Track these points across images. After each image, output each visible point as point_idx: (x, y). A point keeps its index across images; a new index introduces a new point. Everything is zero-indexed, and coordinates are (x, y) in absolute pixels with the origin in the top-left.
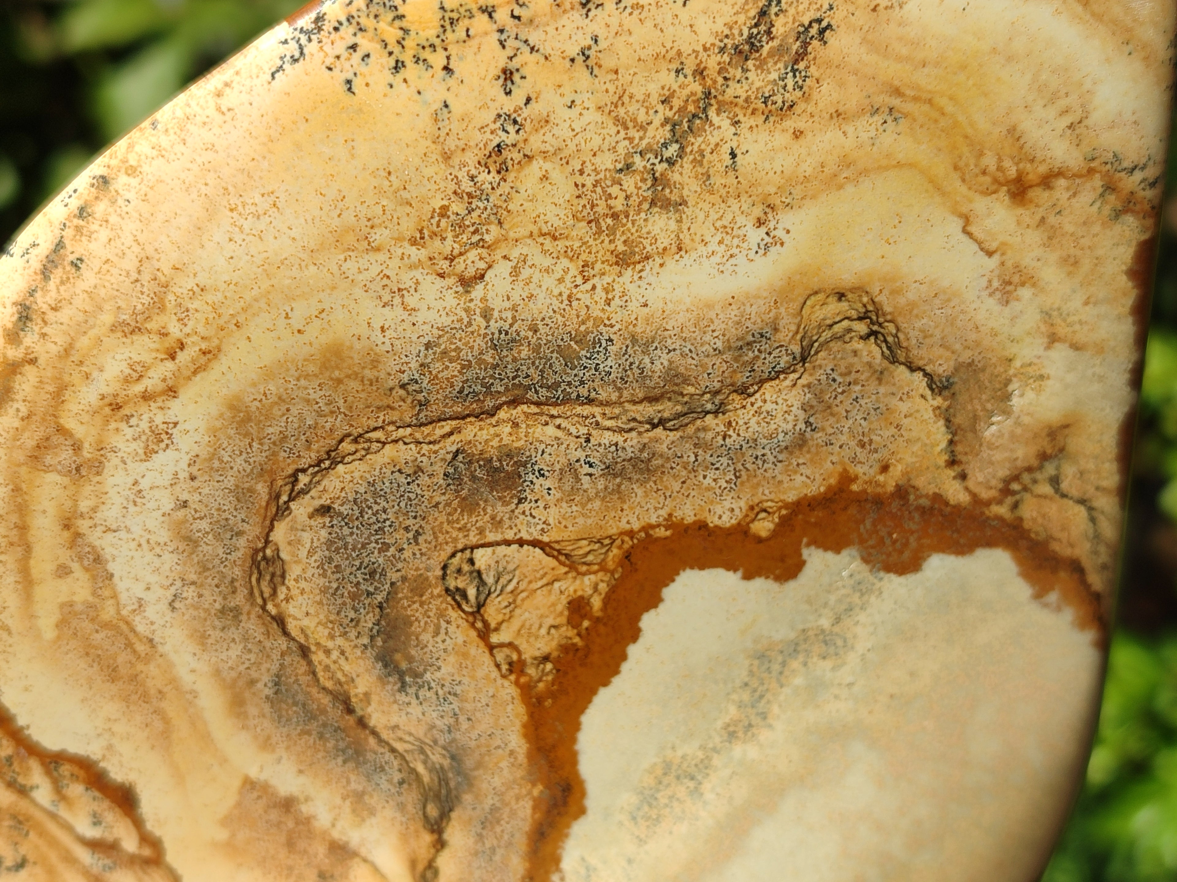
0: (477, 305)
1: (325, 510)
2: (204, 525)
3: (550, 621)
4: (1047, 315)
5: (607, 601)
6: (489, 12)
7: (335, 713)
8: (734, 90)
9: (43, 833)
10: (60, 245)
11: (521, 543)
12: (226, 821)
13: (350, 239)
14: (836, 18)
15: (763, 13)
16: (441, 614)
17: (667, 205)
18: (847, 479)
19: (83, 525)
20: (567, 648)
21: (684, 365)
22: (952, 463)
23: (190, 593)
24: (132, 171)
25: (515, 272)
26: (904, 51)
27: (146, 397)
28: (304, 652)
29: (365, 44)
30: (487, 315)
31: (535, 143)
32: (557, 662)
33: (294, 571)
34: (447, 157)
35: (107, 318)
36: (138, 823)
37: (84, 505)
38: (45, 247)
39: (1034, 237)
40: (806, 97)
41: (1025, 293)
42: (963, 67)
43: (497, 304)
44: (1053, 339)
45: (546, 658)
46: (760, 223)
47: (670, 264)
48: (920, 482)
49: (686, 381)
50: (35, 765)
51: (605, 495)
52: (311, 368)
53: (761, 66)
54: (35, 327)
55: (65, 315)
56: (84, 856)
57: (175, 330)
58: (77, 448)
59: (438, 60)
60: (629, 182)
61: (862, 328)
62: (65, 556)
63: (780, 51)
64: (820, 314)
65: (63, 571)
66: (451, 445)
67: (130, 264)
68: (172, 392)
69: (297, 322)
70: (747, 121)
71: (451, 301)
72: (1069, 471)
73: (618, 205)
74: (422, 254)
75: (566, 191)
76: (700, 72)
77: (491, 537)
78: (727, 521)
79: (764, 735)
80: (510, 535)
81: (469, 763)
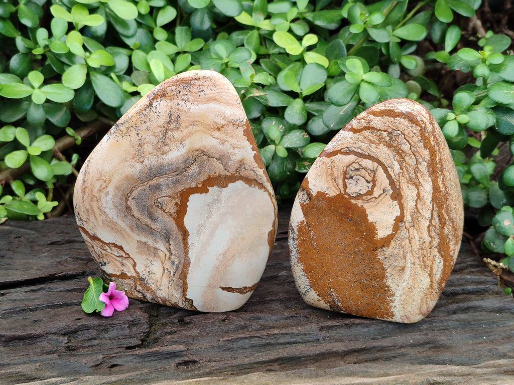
0: (144, 165)
1: (134, 198)
2: (117, 204)
3: (173, 207)
4: (231, 145)
5: (180, 202)
6: (132, 127)
7: (146, 227)
8: (170, 128)
9: (111, 256)
10: (86, 171)
11: (164, 197)
12: (137, 248)
13: (124, 161)
14: (181, 115)
15: (170, 117)
16: (156, 210)
17: (166, 145)
18: (210, 176)
19: (101, 208)
20: (177, 211)
21: (177, 166)
22: (226, 170)
23: (119, 214)
24: (92, 159)
25: (148, 159)
26: (192, 116)
27: (104, 188)
28: (139, 219)
29: (118, 135)
30: (146, 166)
31: (145, 142)
32: (176, 213)
33: (133, 208)
34: (133, 147)
35: (95, 179)
36: (124, 252)
37: (100, 205)
38: (84, 172)
39: (224, 135)
40: (181, 126)
41: (226, 143)
42: (202, 116)
43: (147, 164)
44: (234, 148)
45: (175, 213)
46: (181, 144)
47: (170, 153)
48: (222, 174)
49: (179, 168)
50: (106, 245)
51: (174, 187)
52: (124, 179)
53: (172, 123)
54: (86, 182)
55: (89, 180)
56: (117, 258)
57: (104, 178)
58: (97, 198)
59: (128, 134)
60: (159, 143)
61: (202, 154)
62: (100, 213)
63: (174, 121)
64: (195, 154)
65: (100, 215)
66: (148, 185)
67: (96, 171)
68: (107, 187)
69: (120, 173)
70: (173, 131)
71: (140, 165)
72: (246, 166)
73: (159, 147)
74: (134, 160)
75: (151, 147)
76: (164, 127)
77: (159, 197)
78: (194, 186)
79: (213, 217)
80: (162, 196)
81: (169, 231)
